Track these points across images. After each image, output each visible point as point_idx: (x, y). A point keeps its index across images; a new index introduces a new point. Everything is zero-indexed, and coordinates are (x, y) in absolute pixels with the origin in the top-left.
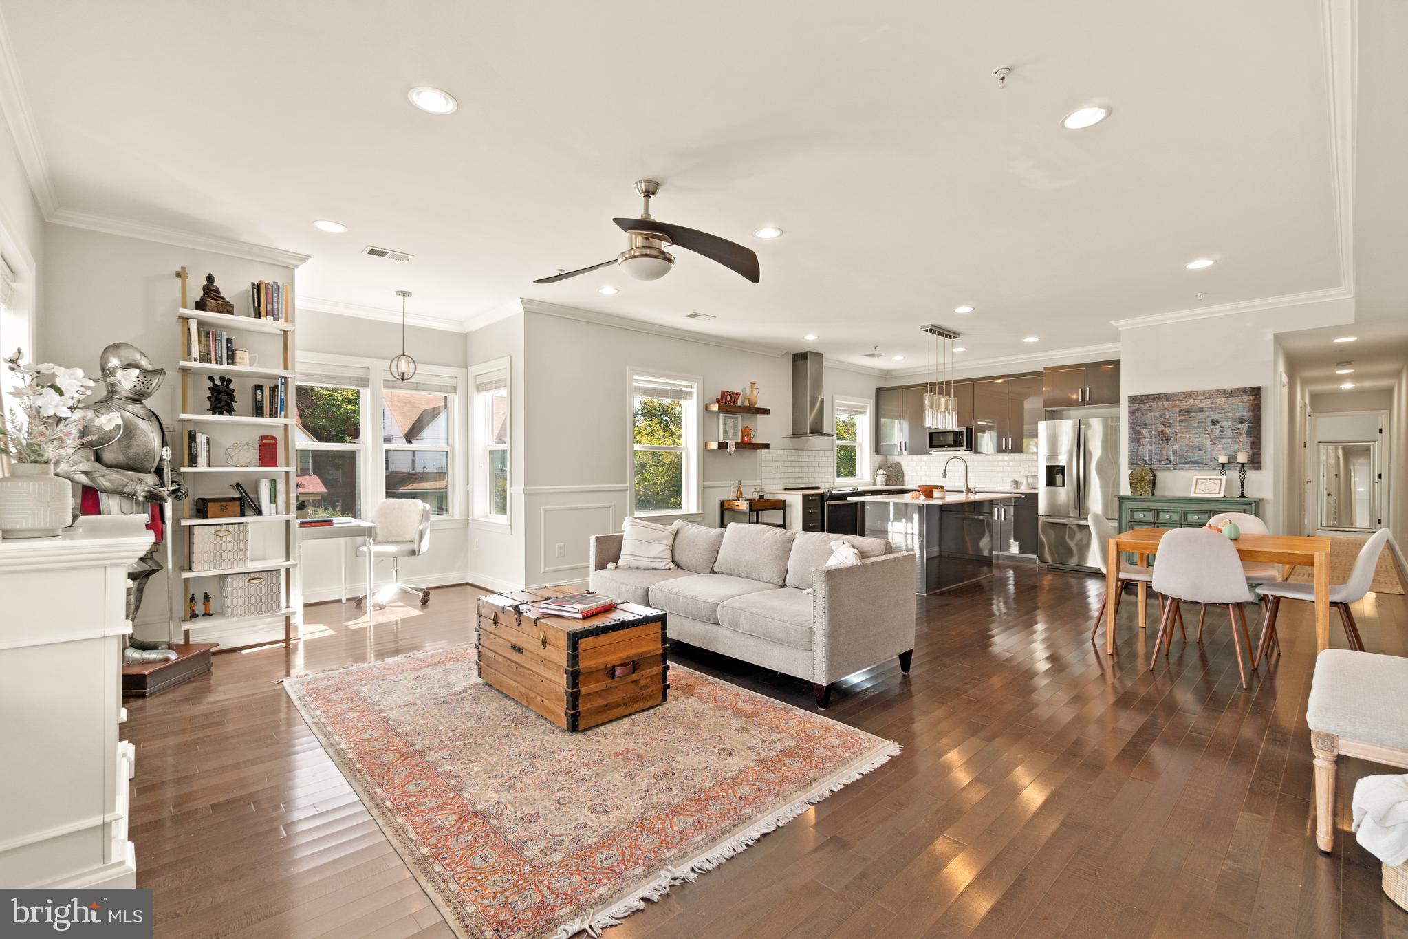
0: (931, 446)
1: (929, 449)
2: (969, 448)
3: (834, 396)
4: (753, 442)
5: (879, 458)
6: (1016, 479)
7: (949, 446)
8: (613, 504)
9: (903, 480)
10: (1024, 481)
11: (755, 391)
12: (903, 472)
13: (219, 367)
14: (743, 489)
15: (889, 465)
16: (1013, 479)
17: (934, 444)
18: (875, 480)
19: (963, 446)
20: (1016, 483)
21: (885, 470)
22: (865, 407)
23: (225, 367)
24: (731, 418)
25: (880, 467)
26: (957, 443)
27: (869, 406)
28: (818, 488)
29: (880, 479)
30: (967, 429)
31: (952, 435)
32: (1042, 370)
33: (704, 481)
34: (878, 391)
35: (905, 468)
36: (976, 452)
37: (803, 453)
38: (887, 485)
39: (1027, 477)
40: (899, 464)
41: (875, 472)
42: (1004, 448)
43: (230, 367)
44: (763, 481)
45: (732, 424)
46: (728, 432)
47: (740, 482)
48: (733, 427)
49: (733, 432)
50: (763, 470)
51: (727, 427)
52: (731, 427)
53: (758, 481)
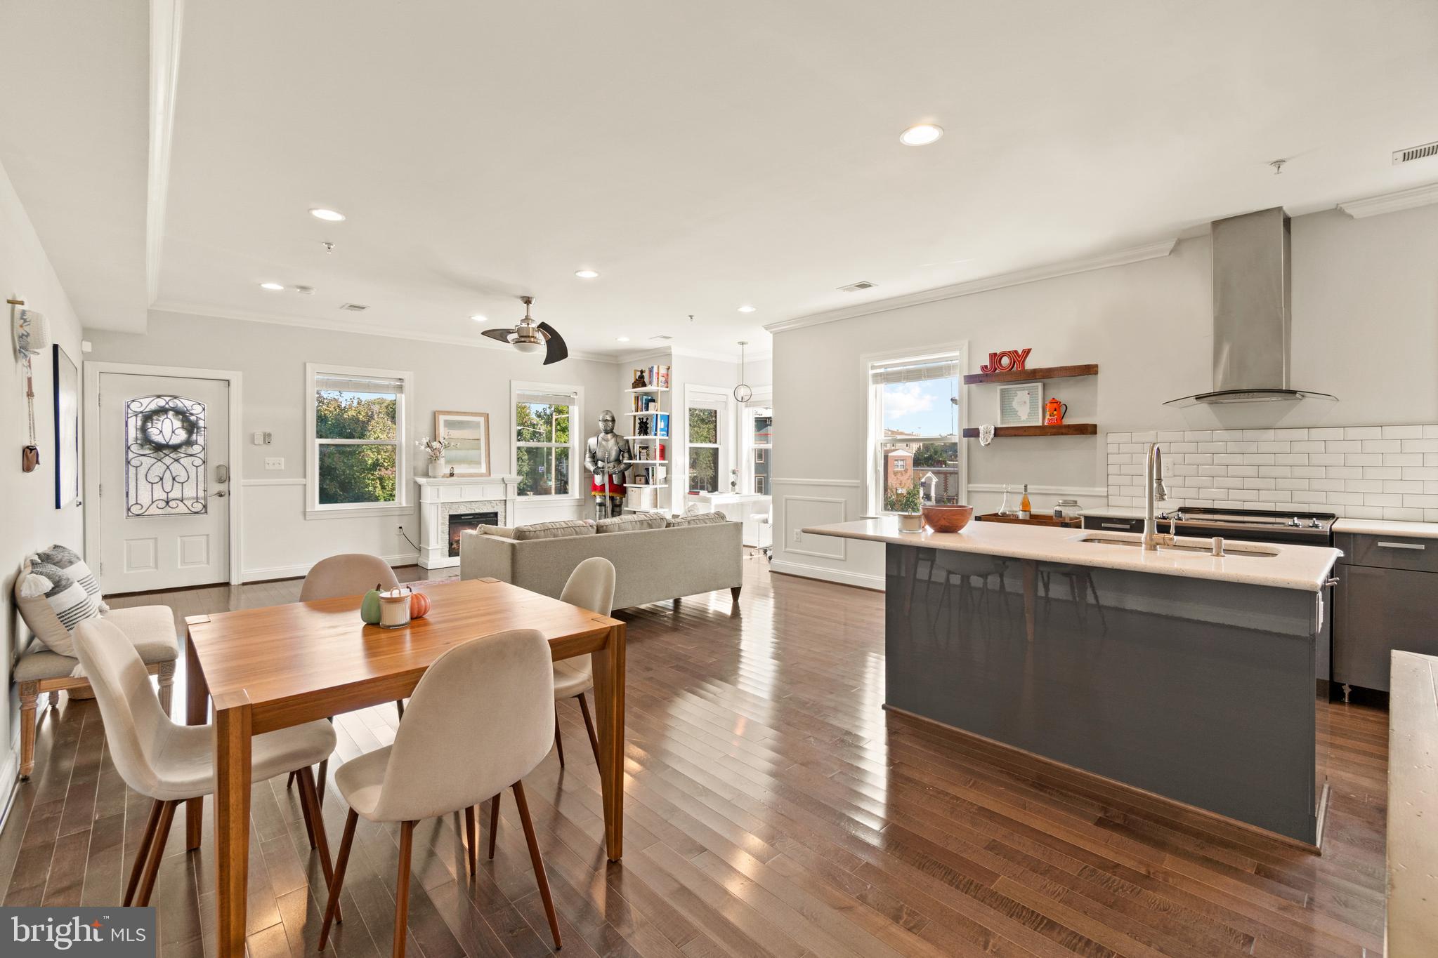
8: (843, 500)
13: (641, 413)
14: (1031, 498)
23: (645, 413)
24: (1023, 389)
33: (969, 482)
43: (647, 412)
44: (1112, 490)
45: (1027, 398)
46: (1017, 411)
47: (1026, 486)
48: (1028, 402)
49: (1028, 411)
50: (1112, 469)
51: (1015, 404)
52: (1025, 402)
53: (1097, 489)
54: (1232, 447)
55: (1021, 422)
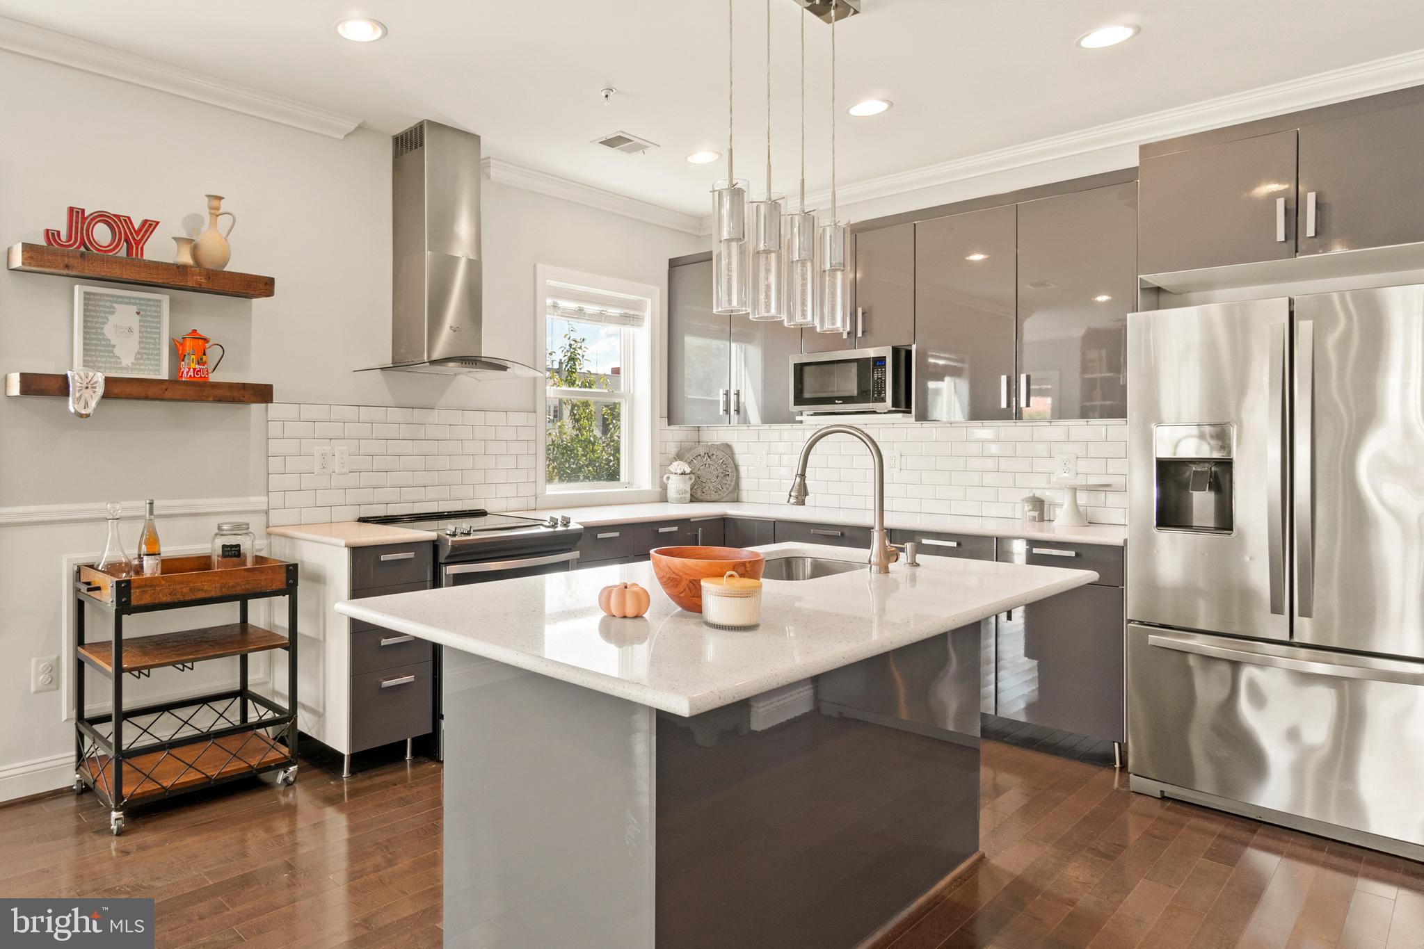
0: (800, 399)
1: (793, 408)
2: (903, 402)
3: (539, 266)
4: (214, 377)
5: (676, 435)
6: (1038, 494)
7: (847, 400)
9: (737, 486)
10: (1064, 499)
11: (224, 222)
12: (736, 467)
14: (160, 526)
15: (701, 451)
16: (1028, 494)
17: (807, 395)
18: (664, 488)
19: (883, 400)
20: (1039, 504)
21: (690, 463)
22: (638, 306)
24: (129, 302)
25: (679, 457)
26: (868, 393)
27: (649, 301)
28: (481, 513)
29: (676, 485)
30: (896, 351)
31: (853, 369)
32: (1133, 161)
34: (674, 264)
35: (742, 458)
36: (923, 417)
37: (435, 416)
38: (694, 499)
39: (1074, 490)
40: (728, 447)
41: (661, 470)
42: (1004, 405)
44: (276, 499)
45: (135, 322)
46: (114, 346)
47: (151, 504)
48: (136, 329)
49: (136, 348)
50: (275, 464)
51: (109, 331)
52: (130, 330)
53: (252, 499)
54: (404, 431)
55: (122, 368)
